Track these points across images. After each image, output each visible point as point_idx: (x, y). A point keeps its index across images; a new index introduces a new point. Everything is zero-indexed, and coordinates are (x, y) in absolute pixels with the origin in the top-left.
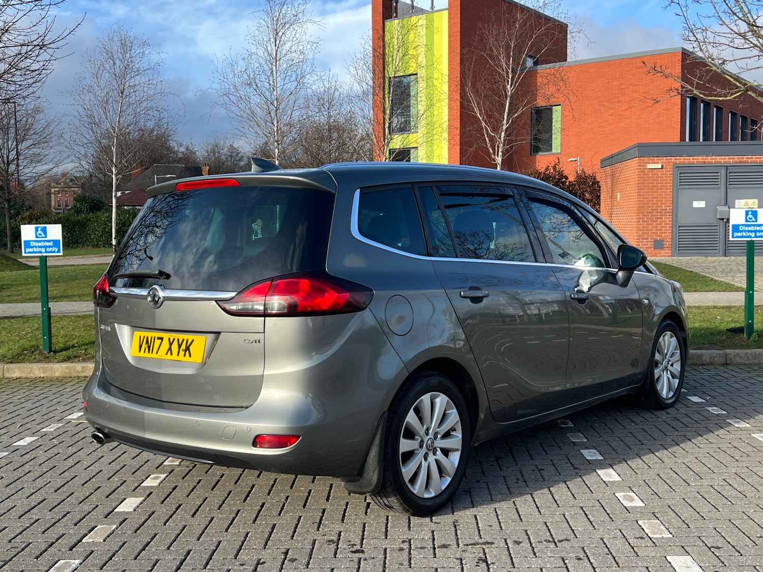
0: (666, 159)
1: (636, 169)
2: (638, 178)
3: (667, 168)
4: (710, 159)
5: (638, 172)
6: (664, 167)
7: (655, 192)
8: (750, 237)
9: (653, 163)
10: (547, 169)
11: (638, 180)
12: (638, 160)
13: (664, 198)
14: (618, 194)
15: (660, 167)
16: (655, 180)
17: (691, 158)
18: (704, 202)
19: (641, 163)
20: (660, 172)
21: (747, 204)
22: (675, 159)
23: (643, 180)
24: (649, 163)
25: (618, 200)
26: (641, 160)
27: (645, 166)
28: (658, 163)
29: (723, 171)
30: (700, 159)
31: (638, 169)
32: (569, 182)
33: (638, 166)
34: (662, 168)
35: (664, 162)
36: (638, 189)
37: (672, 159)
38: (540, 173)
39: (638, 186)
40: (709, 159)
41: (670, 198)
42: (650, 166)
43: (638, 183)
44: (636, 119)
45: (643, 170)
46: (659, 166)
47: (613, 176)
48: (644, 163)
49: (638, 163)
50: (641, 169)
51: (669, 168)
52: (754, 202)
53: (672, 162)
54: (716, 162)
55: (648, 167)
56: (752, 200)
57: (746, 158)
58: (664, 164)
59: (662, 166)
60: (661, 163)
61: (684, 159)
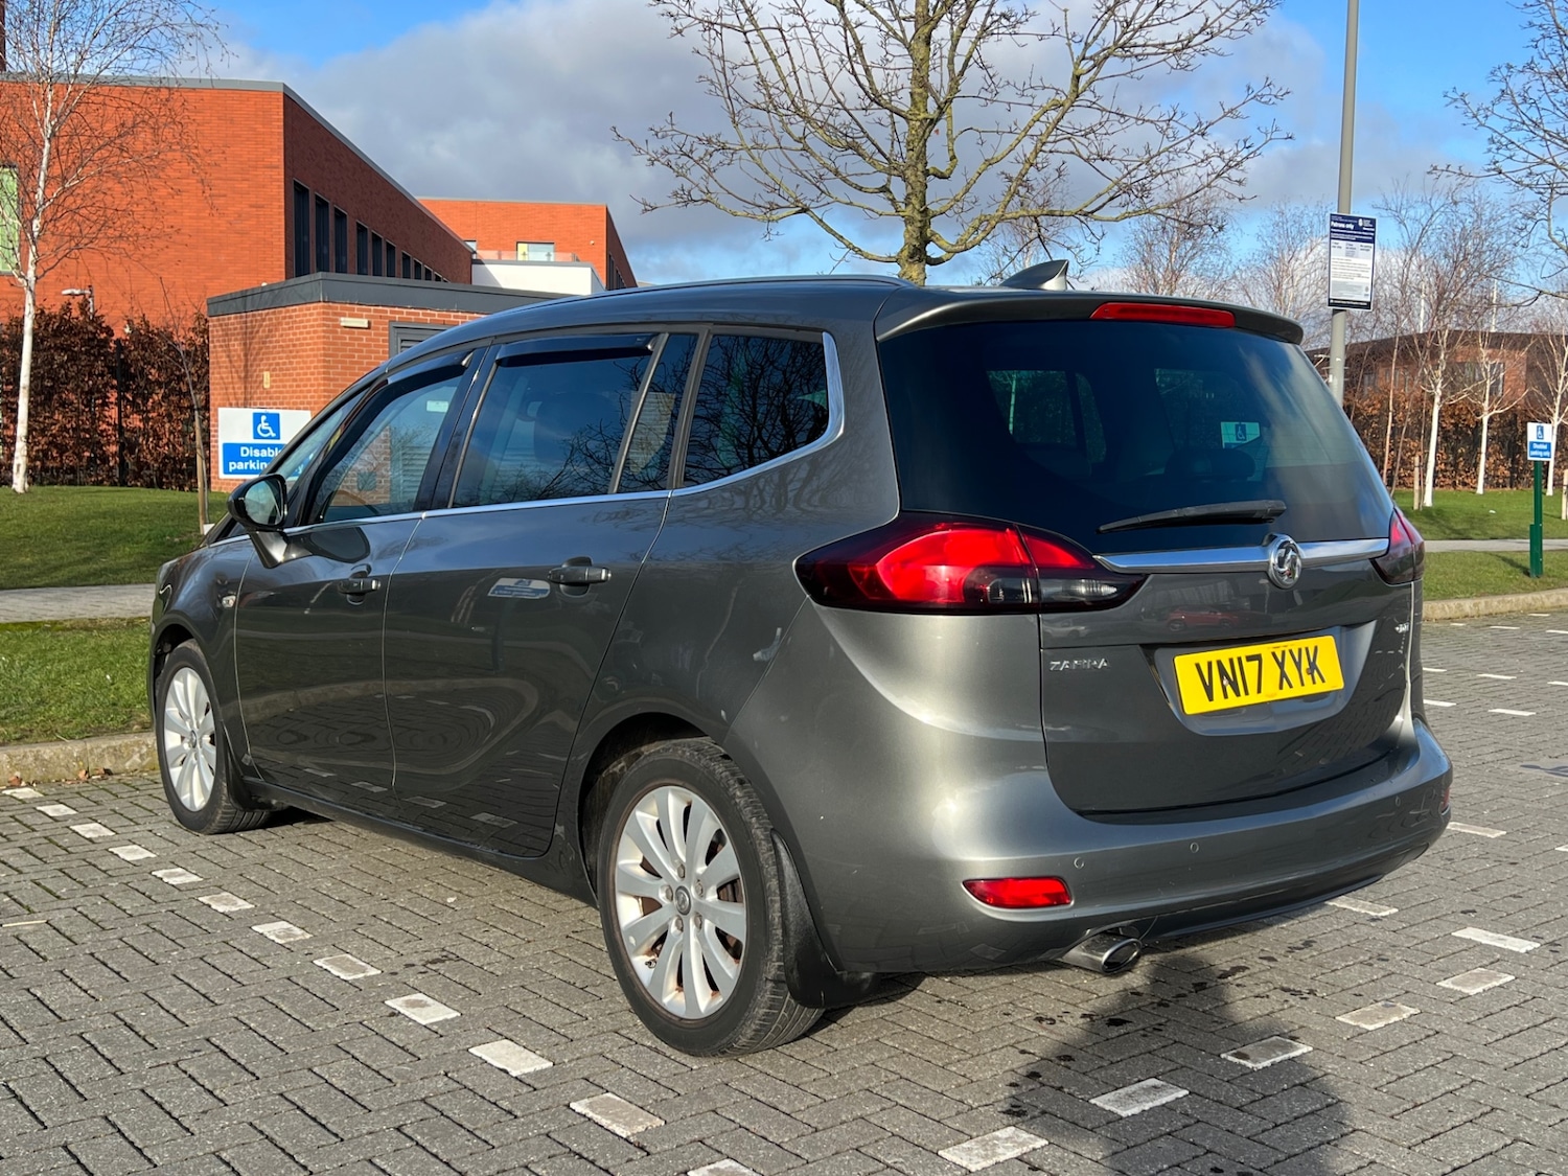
0: (375, 311)
1: (318, 326)
2: (324, 343)
3: (378, 329)
4: (455, 317)
5: (324, 331)
6: (372, 325)
7: (357, 375)
9: (351, 316)
10: (67, 308)
11: (324, 349)
12: (324, 307)
14: (267, 375)
15: (366, 326)
16: (355, 351)
17: (421, 312)
19: (328, 314)
20: (364, 334)
22: (392, 312)
23: (334, 350)
24: (344, 315)
25: (267, 386)
26: (330, 307)
27: (337, 320)
28: (361, 317)
30: (437, 315)
31: (324, 325)
32: (118, 342)
33: (324, 319)
34: (369, 328)
35: (372, 317)
36: (324, 367)
37: (386, 312)
38: (51, 317)
39: (324, 361)
42: (346, 321)
43: (325, 355)
44: (190, 218)
45: (333, 329)
46: (364, 323)
47: (248, 336)
48: (335, 314)
49: (324, 313)
50: (328, 326)
51: (383, 328)
53: (387, 317)
55: (343, 324)
58: (372, 321)
59: (369, 323)
60: (367, 317)
61: (408, 313)
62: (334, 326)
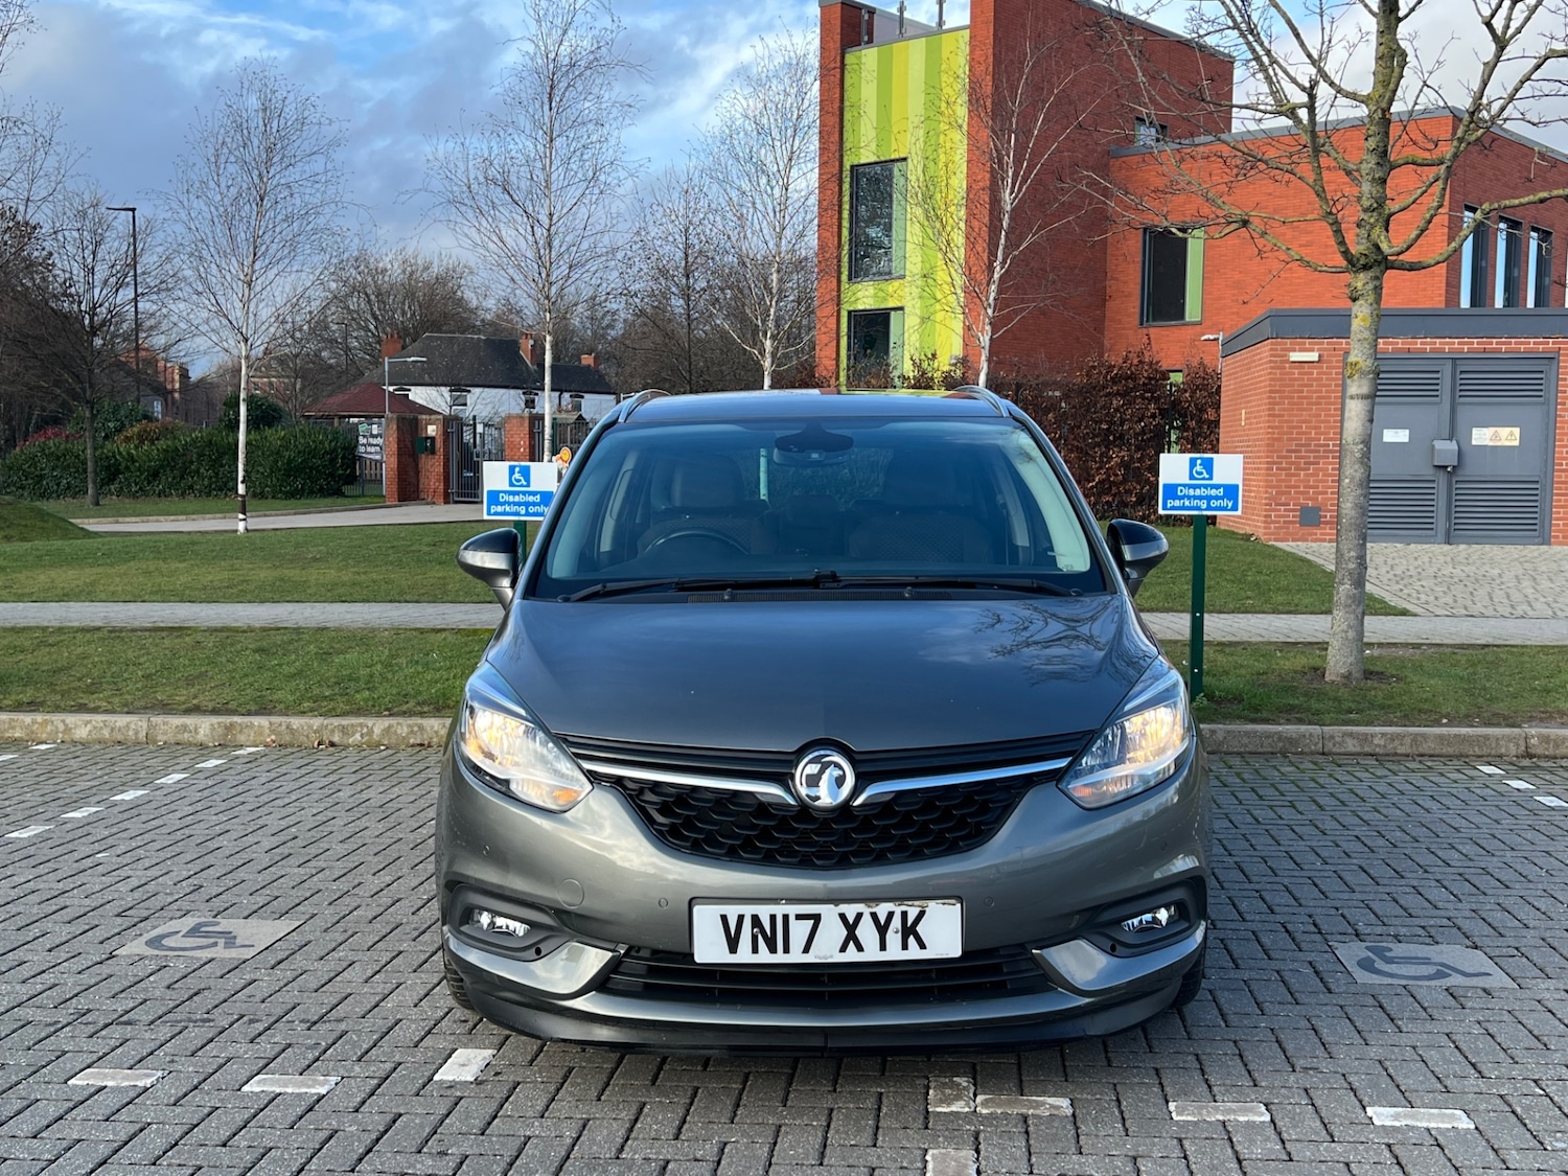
0: (1328, 343)
1: (1267, 363)
2: (1271, 379)
3: (1329, 362)
4: (1422, 343)
5: (1271, 368)
6: (1324, 358)
7: (1305, 410)
8: (1198, 508)
9: (1301, 350)
11: (1271, 386)
12: (1272, 344)
13: (1323, 422)
14: (1243, 412)
15: (1316, 359)
16: (1306, 386)
18: (1407, 431)
19: (1276, 350)
20: (1315, 368)
21: (1496, 436)
22: (1346, 343)
23: (1280, 386)
24: (1294, 350)
26: (1280, 343)
27: (1286, 355)
28: (1312, 350)
29: (1447, 368)
30: (1400, 343)
31: (1271, 361)
33: (1272, 356)
34: (1320, 361)
35: (1325, 349)
36: (1270, 404)
37: (1339, 344)
39: (1270, 397)
40: (1419, 344)
41: (1335, 422)
42: (1295, 356)
43: (1271, 392)
45: (1281, 364)
46: (1313, 356)
48: (1285, 349)
49: (1271, 350)
50: (1276, 362)
51: (1336, 360)
52: (1511, 434)
53: (1341, 349)
54: (1433, 351)
55: (1292, 359)
56: (1508, 430)
57: (1497, 343)
58: (1323, 354)
59: (1320, 356)
60: (1319, 350)
62: (1282, 362)
